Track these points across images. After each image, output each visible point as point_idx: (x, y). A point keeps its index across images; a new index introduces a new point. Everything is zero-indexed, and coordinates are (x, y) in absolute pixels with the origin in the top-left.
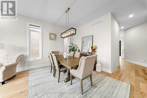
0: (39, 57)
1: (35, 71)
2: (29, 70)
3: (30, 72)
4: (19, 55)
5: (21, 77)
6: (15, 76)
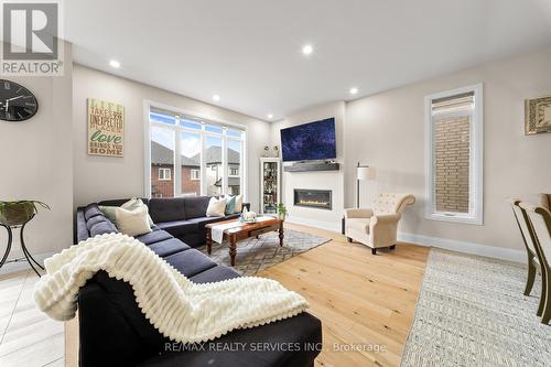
0: (467, 211)
1: (449, 257)
2: (429, 248)
3: (431, 252)
4: (403, 195)
5: (407, 257)
6: (393, 247)
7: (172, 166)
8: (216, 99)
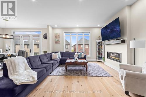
7: (89, 44)
8: (77, 26)
